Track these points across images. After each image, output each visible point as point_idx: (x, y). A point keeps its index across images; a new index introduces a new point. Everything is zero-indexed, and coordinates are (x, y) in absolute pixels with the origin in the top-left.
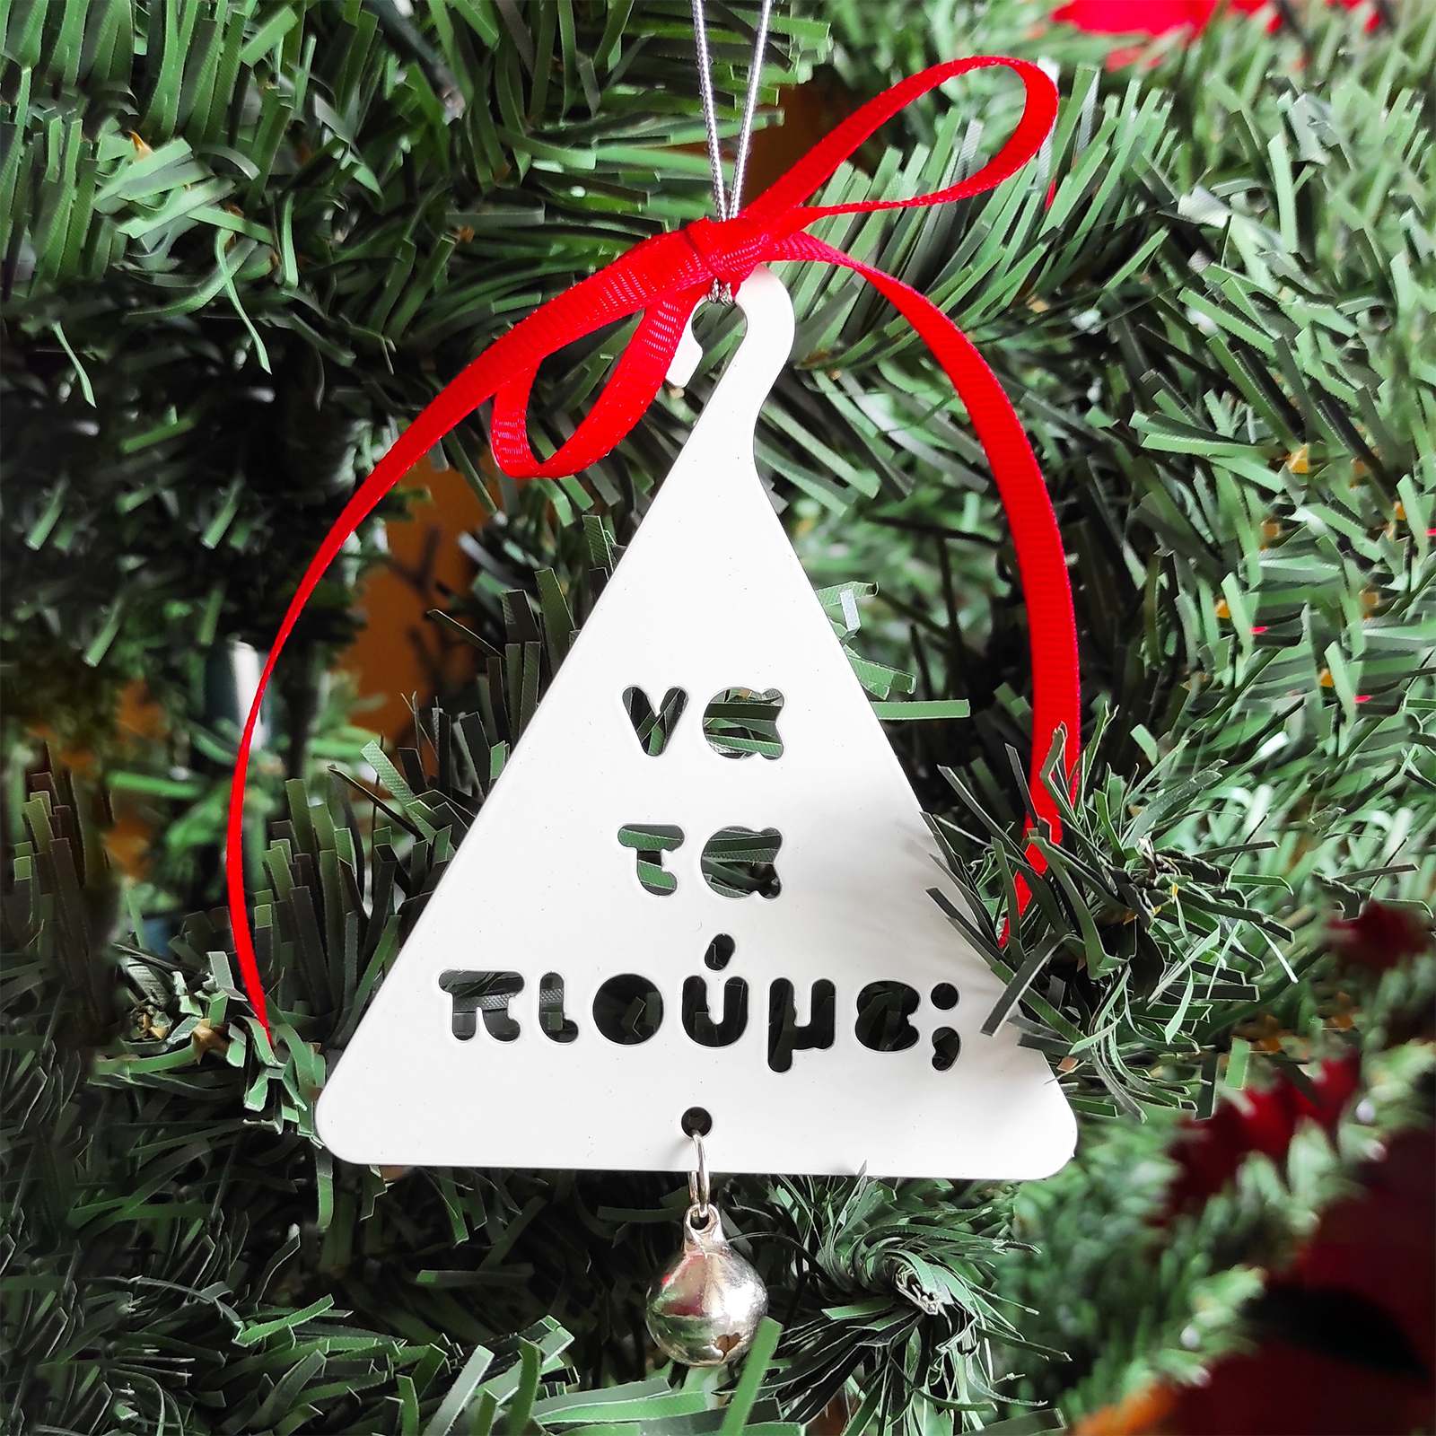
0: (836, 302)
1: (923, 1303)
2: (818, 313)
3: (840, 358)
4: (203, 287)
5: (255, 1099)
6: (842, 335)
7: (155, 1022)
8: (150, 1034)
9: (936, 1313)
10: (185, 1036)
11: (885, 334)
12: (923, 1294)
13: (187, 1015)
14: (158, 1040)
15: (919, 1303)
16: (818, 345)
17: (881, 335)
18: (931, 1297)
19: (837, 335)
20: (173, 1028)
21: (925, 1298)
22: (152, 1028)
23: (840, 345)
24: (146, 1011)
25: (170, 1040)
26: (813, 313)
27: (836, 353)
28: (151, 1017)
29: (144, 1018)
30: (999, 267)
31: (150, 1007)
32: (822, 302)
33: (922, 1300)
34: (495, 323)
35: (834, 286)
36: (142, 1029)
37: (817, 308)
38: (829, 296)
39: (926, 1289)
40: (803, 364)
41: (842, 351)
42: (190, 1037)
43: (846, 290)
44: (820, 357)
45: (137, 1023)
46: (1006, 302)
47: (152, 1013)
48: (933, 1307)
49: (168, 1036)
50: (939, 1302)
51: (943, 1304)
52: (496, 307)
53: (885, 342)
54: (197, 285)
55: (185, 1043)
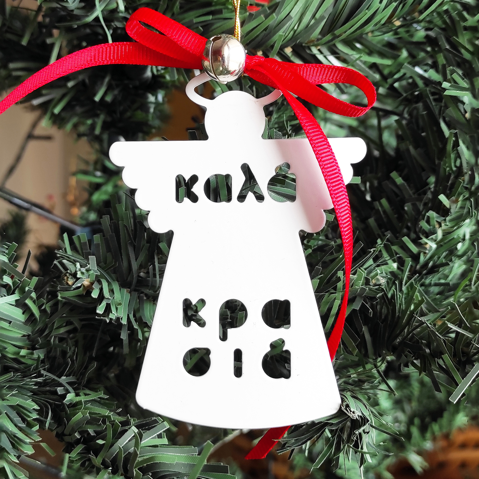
0: (318, 22)
1: (351, 415)
2: (312, 25)
3: (319, 42)
4: (91, 14)
5: (100, 310)
6: (321, 33)
7: (69, 280)
8: (67, 284)
9: (355, 418)
10: (79, 285)
11: (335, 34)
12: (351, 411)
13: (80, 278)
14: (70, 286)
15: (349, 414)
16: (311, 36)
17: (334, 34)
18: (354, 413)
19: (318, 33)
20: (76, 282)
21: (351, 413)
22: (68, 282)
23: (320, 37)
24: (66, 275)
25: (74, 286)
26: (310, 25)
27: (318, 40)
28: (68, 278)
29: (66, 278)
30: (379, 10)
31: (68, 274)
32: (313, 21)
33: (350, 414)
34: (195, 26)
35: (318, 16)
36: (65, 281)
37: (311, 23)
38: (316, 19)
39: (352, 410)
40: (306, 43)
41: (321, 39)
42: (81, 286)
43: (322, 18)
44: (313, 41)
45: (64, 279)
46: (383, 22)
47: (68, 276)
48: (354, 416)
49: (73, 285)
50: (356, 415)
51: (358, 416)
52: (195, 20)
53: (335, 37)
54: (89, 14)
55: (79, 287)
